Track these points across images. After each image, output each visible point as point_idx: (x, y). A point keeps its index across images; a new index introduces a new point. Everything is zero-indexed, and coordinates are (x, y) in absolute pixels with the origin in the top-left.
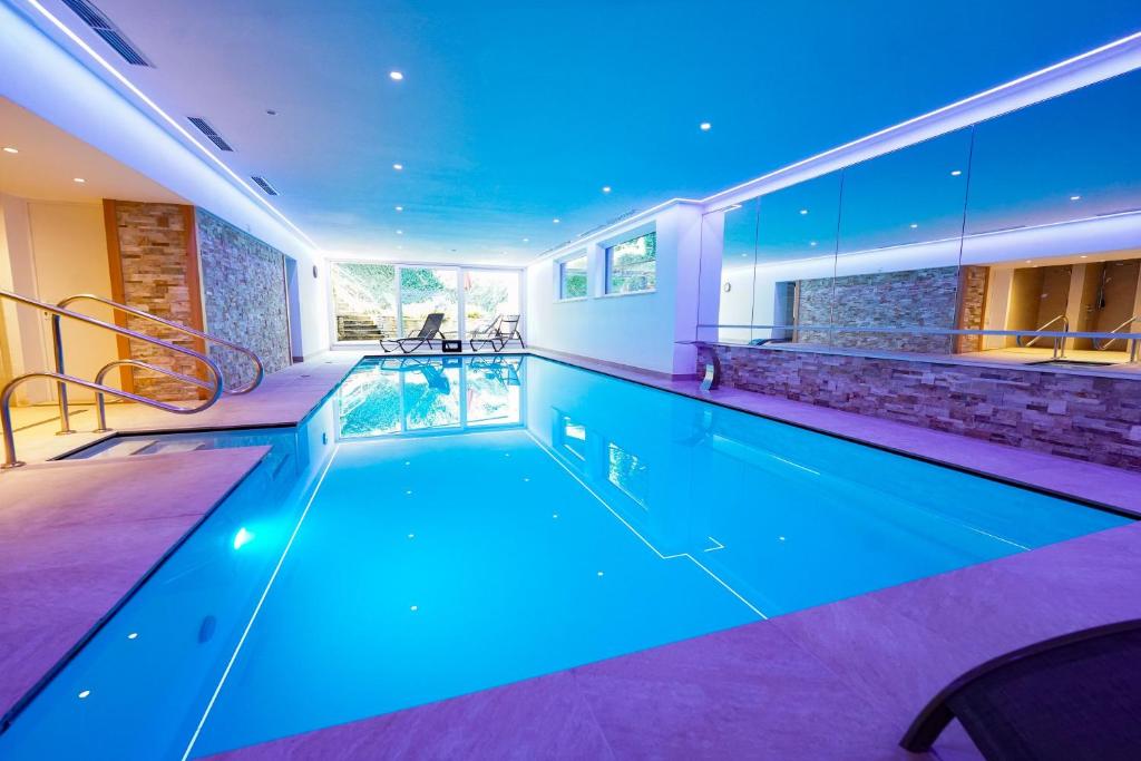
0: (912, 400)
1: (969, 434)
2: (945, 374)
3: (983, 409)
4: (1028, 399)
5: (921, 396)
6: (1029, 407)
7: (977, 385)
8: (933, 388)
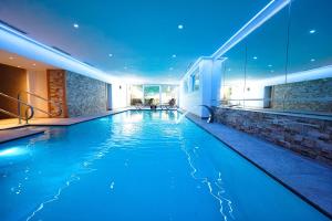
0: (270, 131)
1: (292, 149)
2: (282, 120)
3: (298, 138)
4: (318, 134)
5: (274, 129)
6: (320, 138)
7: (295, 125)
8: (278, 126)
